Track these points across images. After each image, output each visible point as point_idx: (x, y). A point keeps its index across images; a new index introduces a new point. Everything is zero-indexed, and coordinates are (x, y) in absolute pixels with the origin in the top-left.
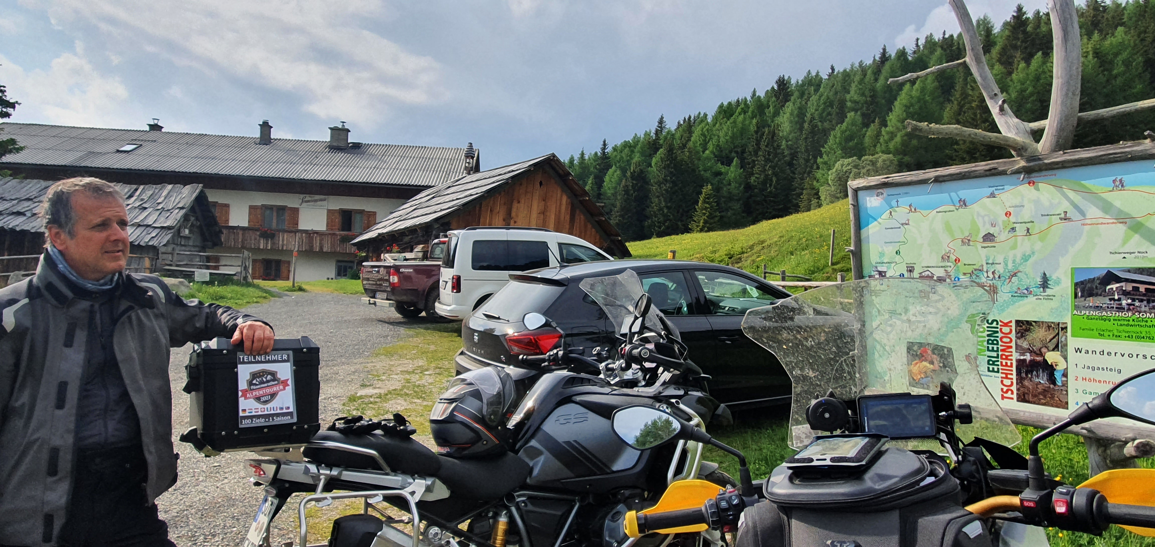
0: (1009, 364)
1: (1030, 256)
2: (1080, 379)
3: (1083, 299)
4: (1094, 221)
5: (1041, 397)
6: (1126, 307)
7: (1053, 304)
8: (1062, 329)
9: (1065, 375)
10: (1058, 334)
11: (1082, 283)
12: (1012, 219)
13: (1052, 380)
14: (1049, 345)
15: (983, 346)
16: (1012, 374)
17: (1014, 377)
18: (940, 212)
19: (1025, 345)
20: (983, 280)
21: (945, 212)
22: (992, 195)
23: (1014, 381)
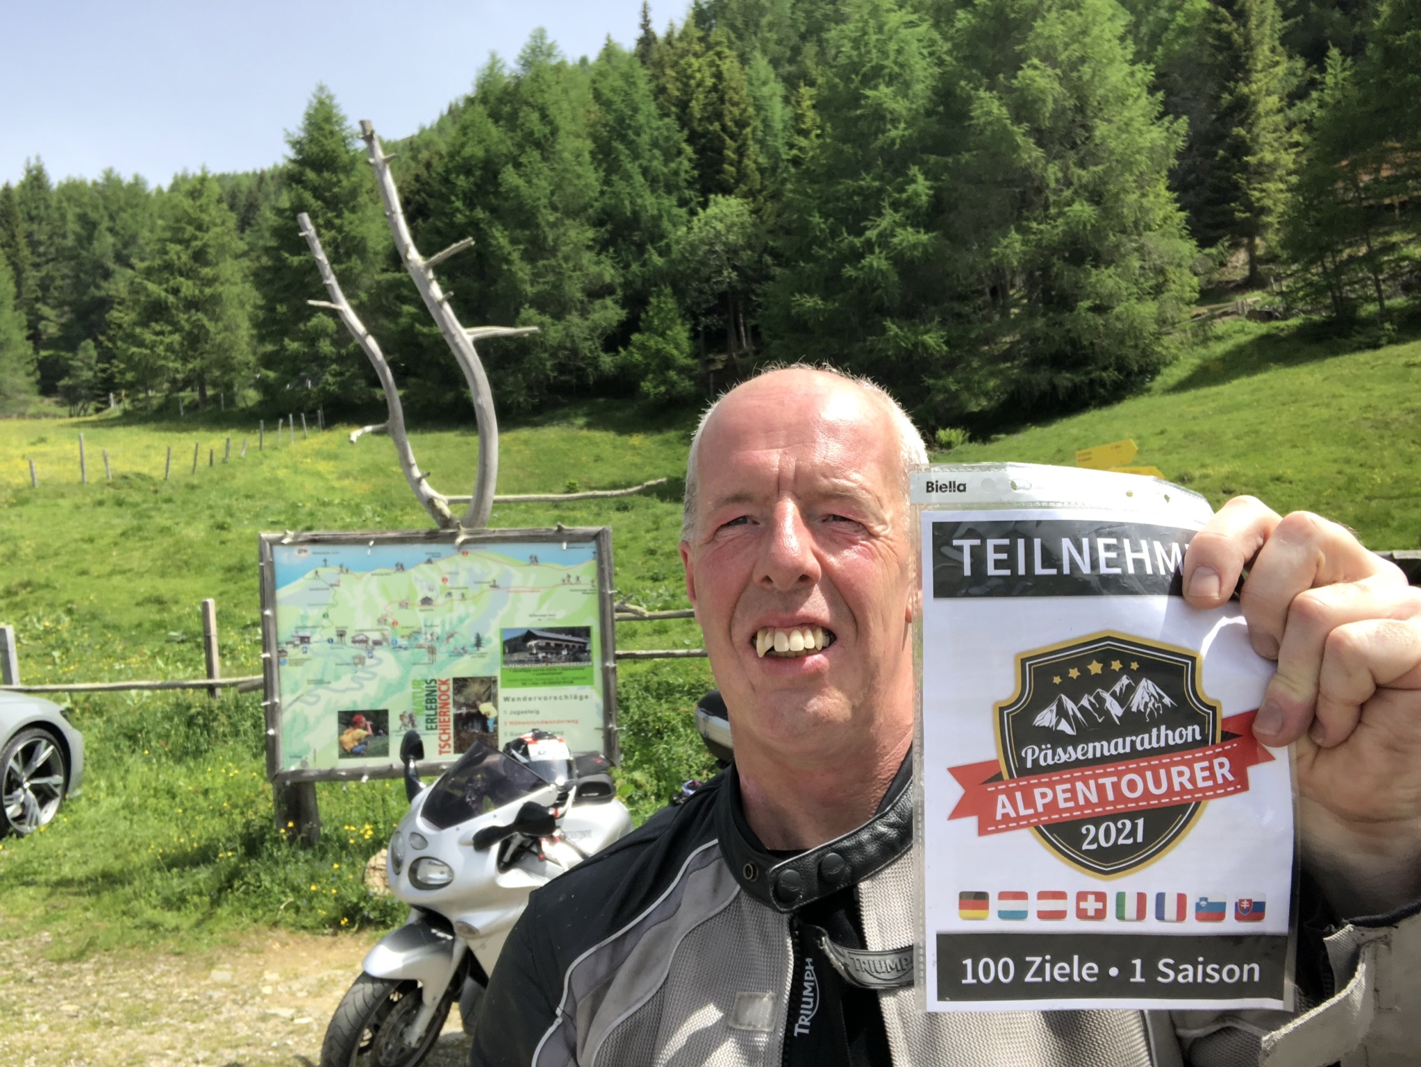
0: (447, 720)
1: (465, 619)
2: (508, 723)
3: (510, 655)
4: (517, 589)
6: (542, 659)
7: (486, 660)
8: (493, 682)
9: (496, 722)
10: (490, 686)
11: (509, 641)
12: (448, 584)
13: (485, 728)
14: (482, 697)
15: (420, 705)
16: (449, 729)
17: (452, 731)
18: (376, 574)
19: (462, 700)
20: (422, 641)
21: (382, 575)
22: (429, 561)
23: (452, 735)
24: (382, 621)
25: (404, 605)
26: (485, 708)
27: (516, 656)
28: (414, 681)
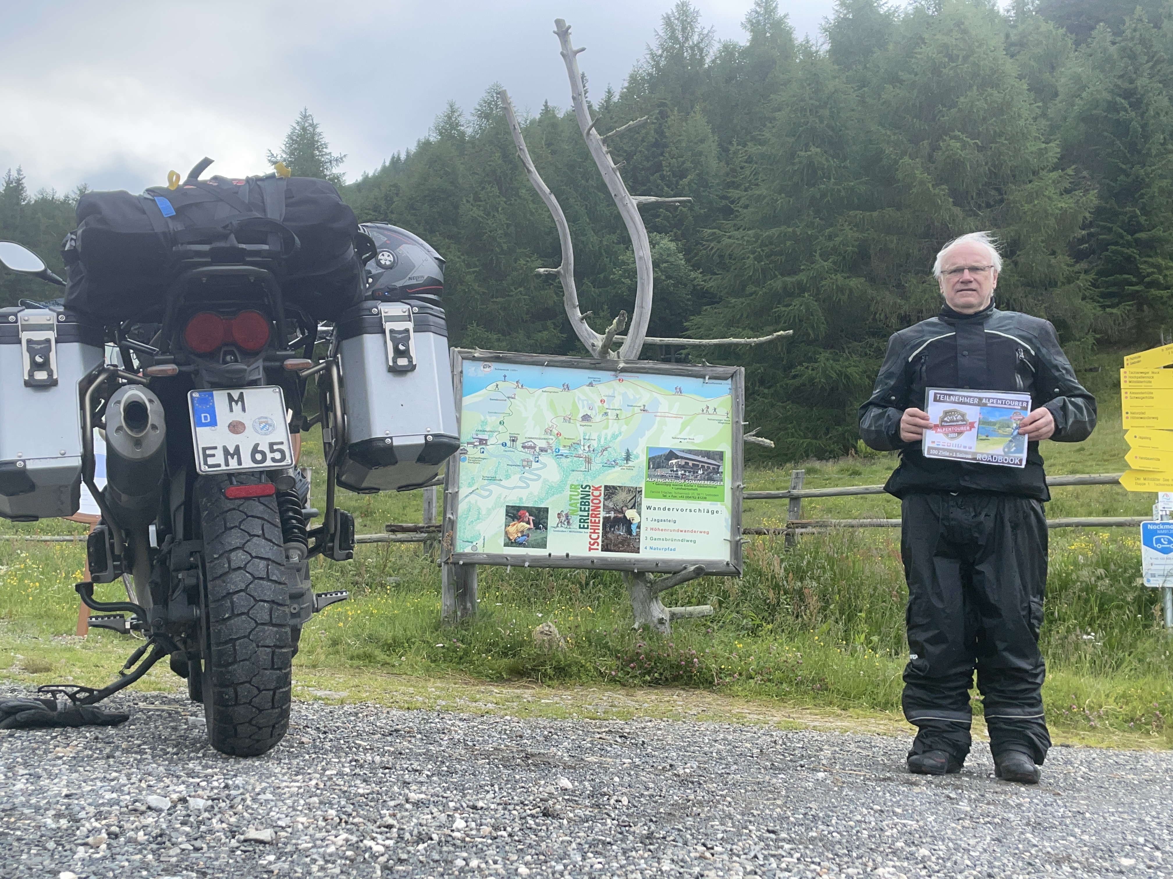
0: (597, 521)
1: (617, 436)
2: (649, 529)
3: (654, 470)
4: (663, 414)
5: (621, 546)
6: (681, 476)
7: (634, 473)
8: (639, 492)
9: (639, 527)
10: (635, 496)
11: (654, 458)
12: (606, 405)
13: (629, 531)
15: (576, 507)
16: (599, 529)
17: (601, 531)
18: (545, 392)
19: (611, 505)
20: (581, 452)
21: (550, 392)
22: (591, 385)
23: (601, 535)
24: (548, 431)
25: (567, 420)
26: (630, 514)
27: (659, 472)
28: (572, 485)
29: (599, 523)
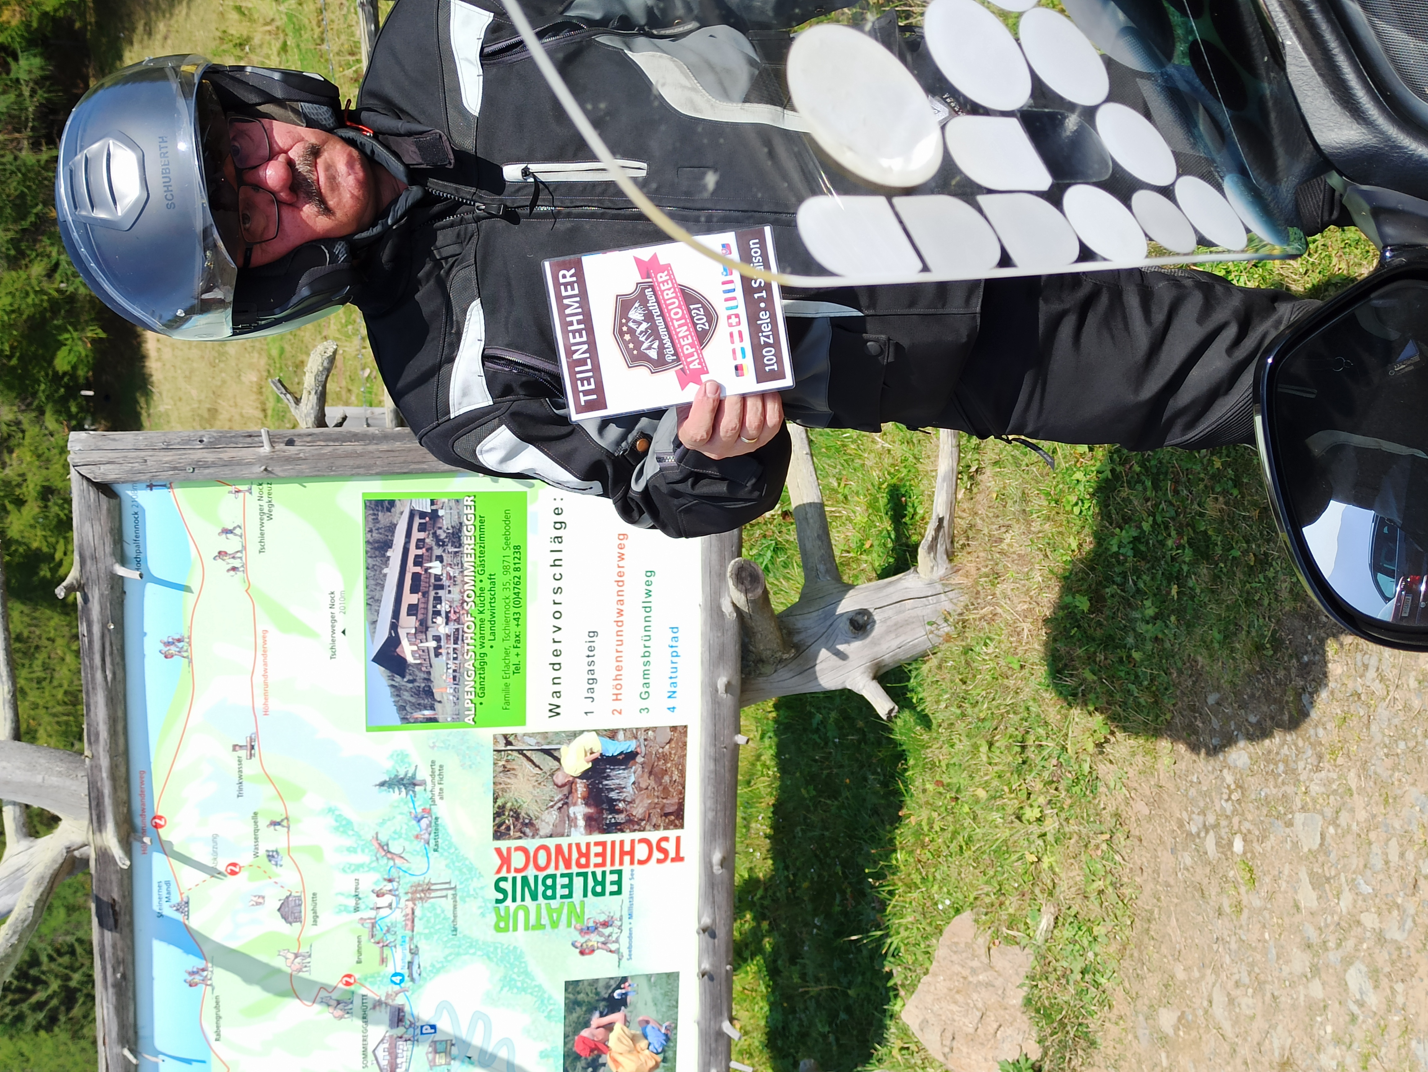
0: (599, 849)
2: (617, 705)
3: (437, 705)
4: (259, 691)
5: (667, 779)
6: (453, 626)
8: (508, 743)
9: (612, 734)
10: (520, 752)
11: (401, 708)
13: (627, 759)
14: (546, 768)
15: (559, 911)
16: (622, 843)
18: (218, 1033)
21: (218, 1018)
23: (638, 835)
26: (574, 762)
27: (443, 690)
28: (498, 928)
29: (603, 844)
